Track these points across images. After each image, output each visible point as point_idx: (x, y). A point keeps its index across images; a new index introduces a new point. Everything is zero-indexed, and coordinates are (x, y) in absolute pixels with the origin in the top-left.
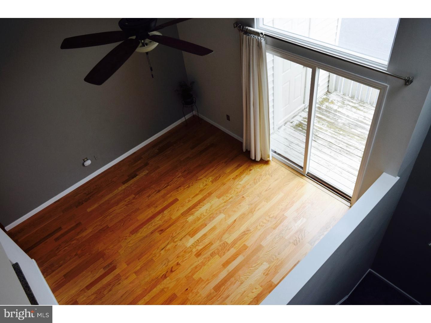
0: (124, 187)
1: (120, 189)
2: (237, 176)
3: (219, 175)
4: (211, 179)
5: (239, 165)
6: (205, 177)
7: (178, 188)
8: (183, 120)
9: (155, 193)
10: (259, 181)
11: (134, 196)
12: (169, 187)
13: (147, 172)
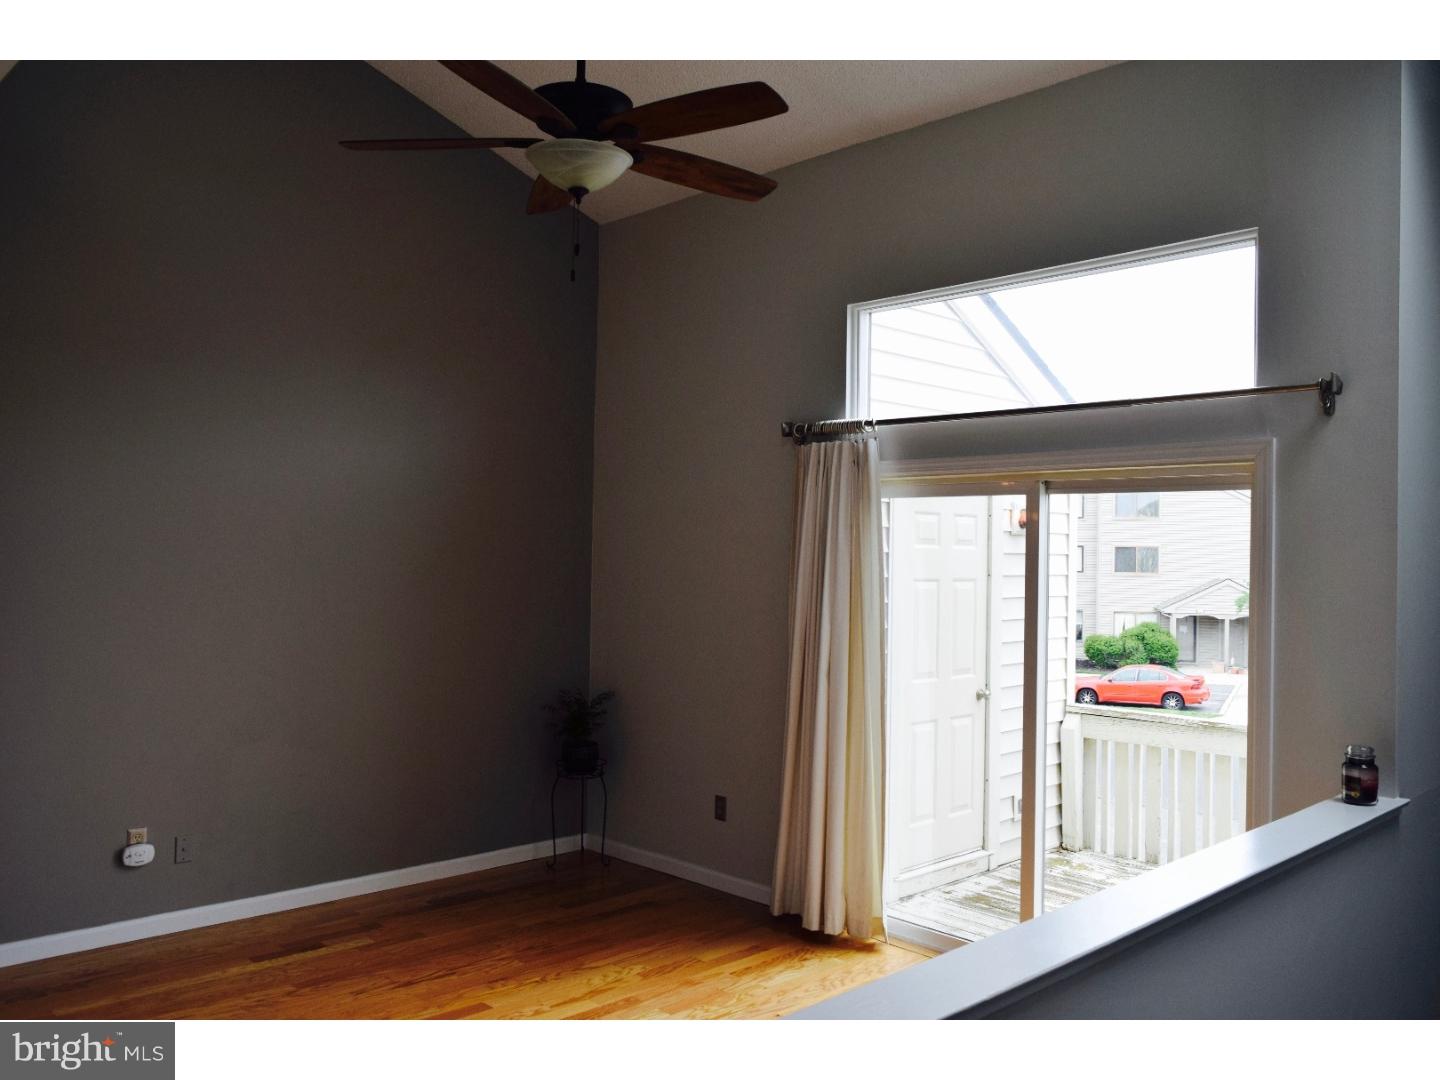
0: (252, 967)
1: (234, 970)
2: (747, 969)
3: (675, 963)
4: (638, 969)
5: (757, 947)
6: (615, 964)
7: (497, 981)
8: (544, 849)
9: (393, 986)
10: (843, 984)
11: (291, 989)
12: (454, 977)
13: (372, 942)
